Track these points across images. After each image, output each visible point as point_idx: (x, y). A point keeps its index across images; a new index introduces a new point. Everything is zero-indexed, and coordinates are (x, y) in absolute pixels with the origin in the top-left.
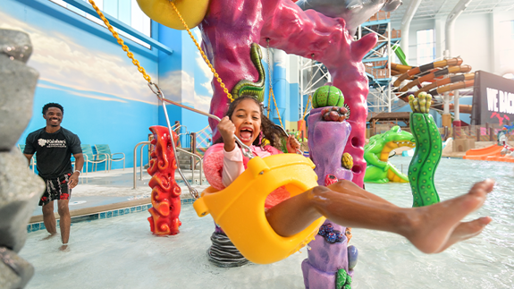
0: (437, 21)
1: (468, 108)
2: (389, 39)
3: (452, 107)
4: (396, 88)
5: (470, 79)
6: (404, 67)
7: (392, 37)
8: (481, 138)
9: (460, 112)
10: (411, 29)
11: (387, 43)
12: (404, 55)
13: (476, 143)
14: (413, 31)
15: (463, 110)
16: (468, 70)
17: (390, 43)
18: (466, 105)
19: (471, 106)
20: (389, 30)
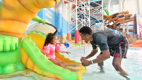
0: (119, 2)
1: (132, 30)
2: (102, 6)
3: (126, 30)
4: (105, 23)
5: (132, 18)
6: (108, 16)
7: (103, 5)
8: (139, 39)
9: (129, 31)
10: (110, 4)
11: (102, 7)
12: (108, 13)
13: (137, 40)
14: (112, 5)
15: (130, 31)
16: (131, 15)
17: (103, 7)
18: (131, 29)
19: (133, 29)
20: (102, 3)
